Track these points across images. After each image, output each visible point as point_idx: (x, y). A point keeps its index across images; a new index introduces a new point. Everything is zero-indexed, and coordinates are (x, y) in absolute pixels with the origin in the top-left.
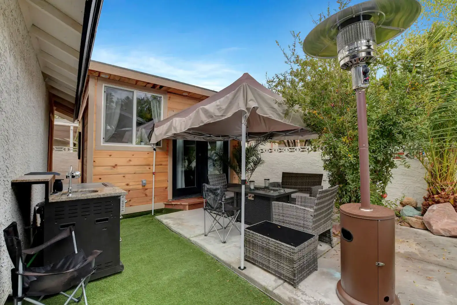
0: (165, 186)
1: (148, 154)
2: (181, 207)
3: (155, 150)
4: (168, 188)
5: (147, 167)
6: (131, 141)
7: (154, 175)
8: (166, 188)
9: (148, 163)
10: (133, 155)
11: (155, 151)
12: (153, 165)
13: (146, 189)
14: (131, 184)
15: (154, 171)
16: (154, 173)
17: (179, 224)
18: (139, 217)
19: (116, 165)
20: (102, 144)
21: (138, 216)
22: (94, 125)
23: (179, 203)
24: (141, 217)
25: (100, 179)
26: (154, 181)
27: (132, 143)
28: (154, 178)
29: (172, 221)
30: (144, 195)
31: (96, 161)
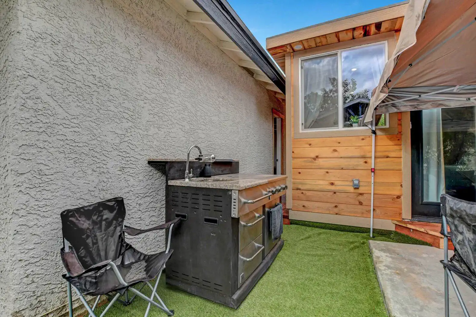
0: (397, 193)
1: (363, 139)
2: (428, 239)
3: (374, 132)
4: (402, 197)
5: (362, 161)
6: (336, 124)
7: (373, 173)
8: (399, 197)
9: (362, 154)
10: (339, 143)
11: (374, 135)
12: (371, 158)
13: (361, 194)
14: (336, 183)
15: (373, 167)
16: (373, 170)
17: (400, 272)
18: (348, 233)
19: (317, 157)
20: (301, 131)
21: (348, 231)
22: (292, 109)
23: (422, 230)
24: (351, 234)
25: (300, 173)
26: (373, 182)
27: (338, 126)
28: (373, 178)
29: (389, 260)
30: (358, 203)
31: (295, 152)
